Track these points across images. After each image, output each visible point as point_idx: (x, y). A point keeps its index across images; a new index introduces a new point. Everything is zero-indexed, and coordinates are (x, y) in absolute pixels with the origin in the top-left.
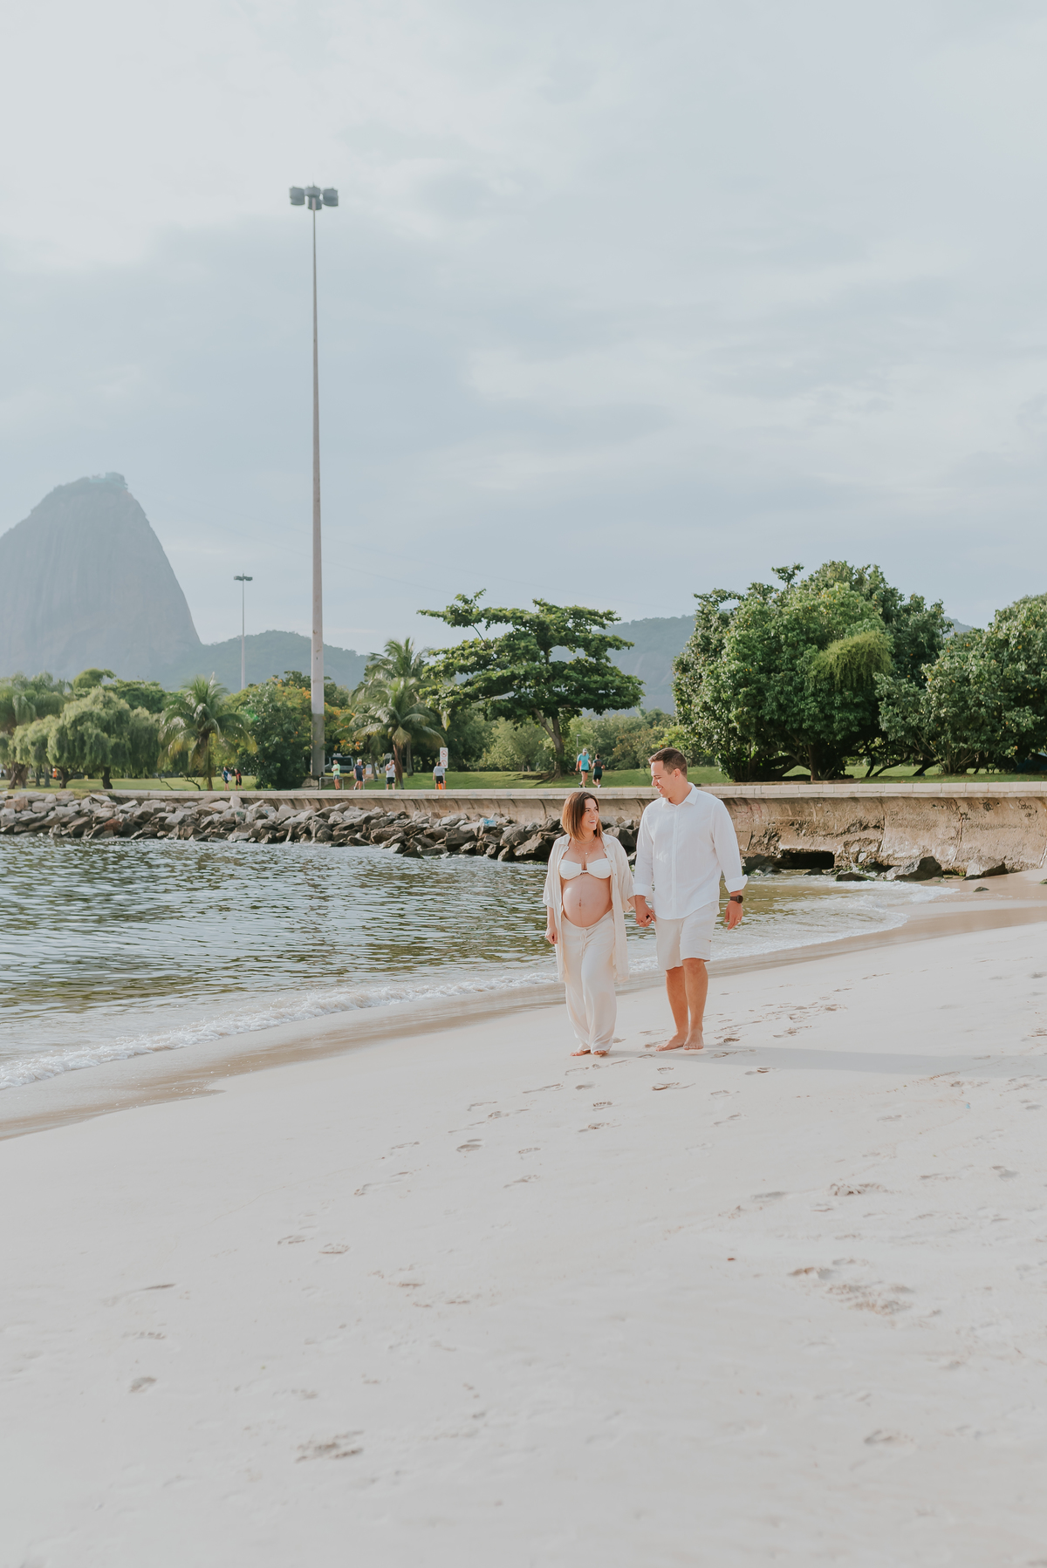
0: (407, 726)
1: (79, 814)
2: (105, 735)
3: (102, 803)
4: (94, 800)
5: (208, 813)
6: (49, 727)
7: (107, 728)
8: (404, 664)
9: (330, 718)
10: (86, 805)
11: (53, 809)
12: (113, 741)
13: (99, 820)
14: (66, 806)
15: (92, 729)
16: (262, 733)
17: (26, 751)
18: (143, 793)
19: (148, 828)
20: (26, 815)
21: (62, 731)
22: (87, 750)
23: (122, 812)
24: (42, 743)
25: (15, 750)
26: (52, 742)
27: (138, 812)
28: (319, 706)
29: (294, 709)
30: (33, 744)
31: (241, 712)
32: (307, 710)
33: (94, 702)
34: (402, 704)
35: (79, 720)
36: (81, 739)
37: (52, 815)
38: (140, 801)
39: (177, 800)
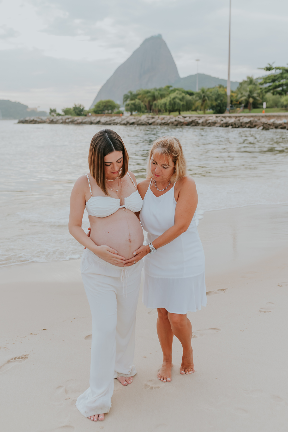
0: (253, 98)
1: (176, 121)
2: (180, 102)
3: (180, 118)
4: (179, 118)
5: (208, 120)
6: (166, 100)
7: (181, 100)
8: (251, 81)
9: (232, 96)
10: (177, 119)
11: (169, 120)
12: (182, 103)
13: (181, 122)
14: (172, 118)
15: (177, 101)
16: (216, 100)
17: (161, 106)
18: (190, 115)
19: (193, 124)
20: (163, 121)
21: (170, 101)
22: (176, 105)
23: (186, 120)
24: (165, 104)
25: (158, 106)
26: (168, 104)
27: (190, 120)
28: (229, 93)
29: (223, 94)
30: (163, 104)
31: (211, 95)
32: (226, 94)
33: (177, 94)
34: (251, 92)
35: (174, 99)
36: (175, 103)
37: (169, 121)
38: (190, 117)
39: (199, 117)
